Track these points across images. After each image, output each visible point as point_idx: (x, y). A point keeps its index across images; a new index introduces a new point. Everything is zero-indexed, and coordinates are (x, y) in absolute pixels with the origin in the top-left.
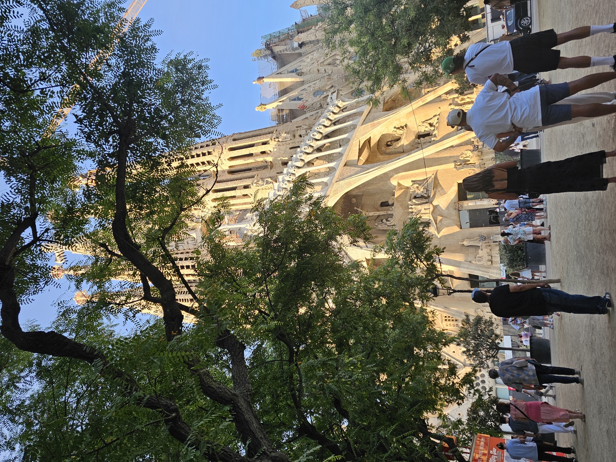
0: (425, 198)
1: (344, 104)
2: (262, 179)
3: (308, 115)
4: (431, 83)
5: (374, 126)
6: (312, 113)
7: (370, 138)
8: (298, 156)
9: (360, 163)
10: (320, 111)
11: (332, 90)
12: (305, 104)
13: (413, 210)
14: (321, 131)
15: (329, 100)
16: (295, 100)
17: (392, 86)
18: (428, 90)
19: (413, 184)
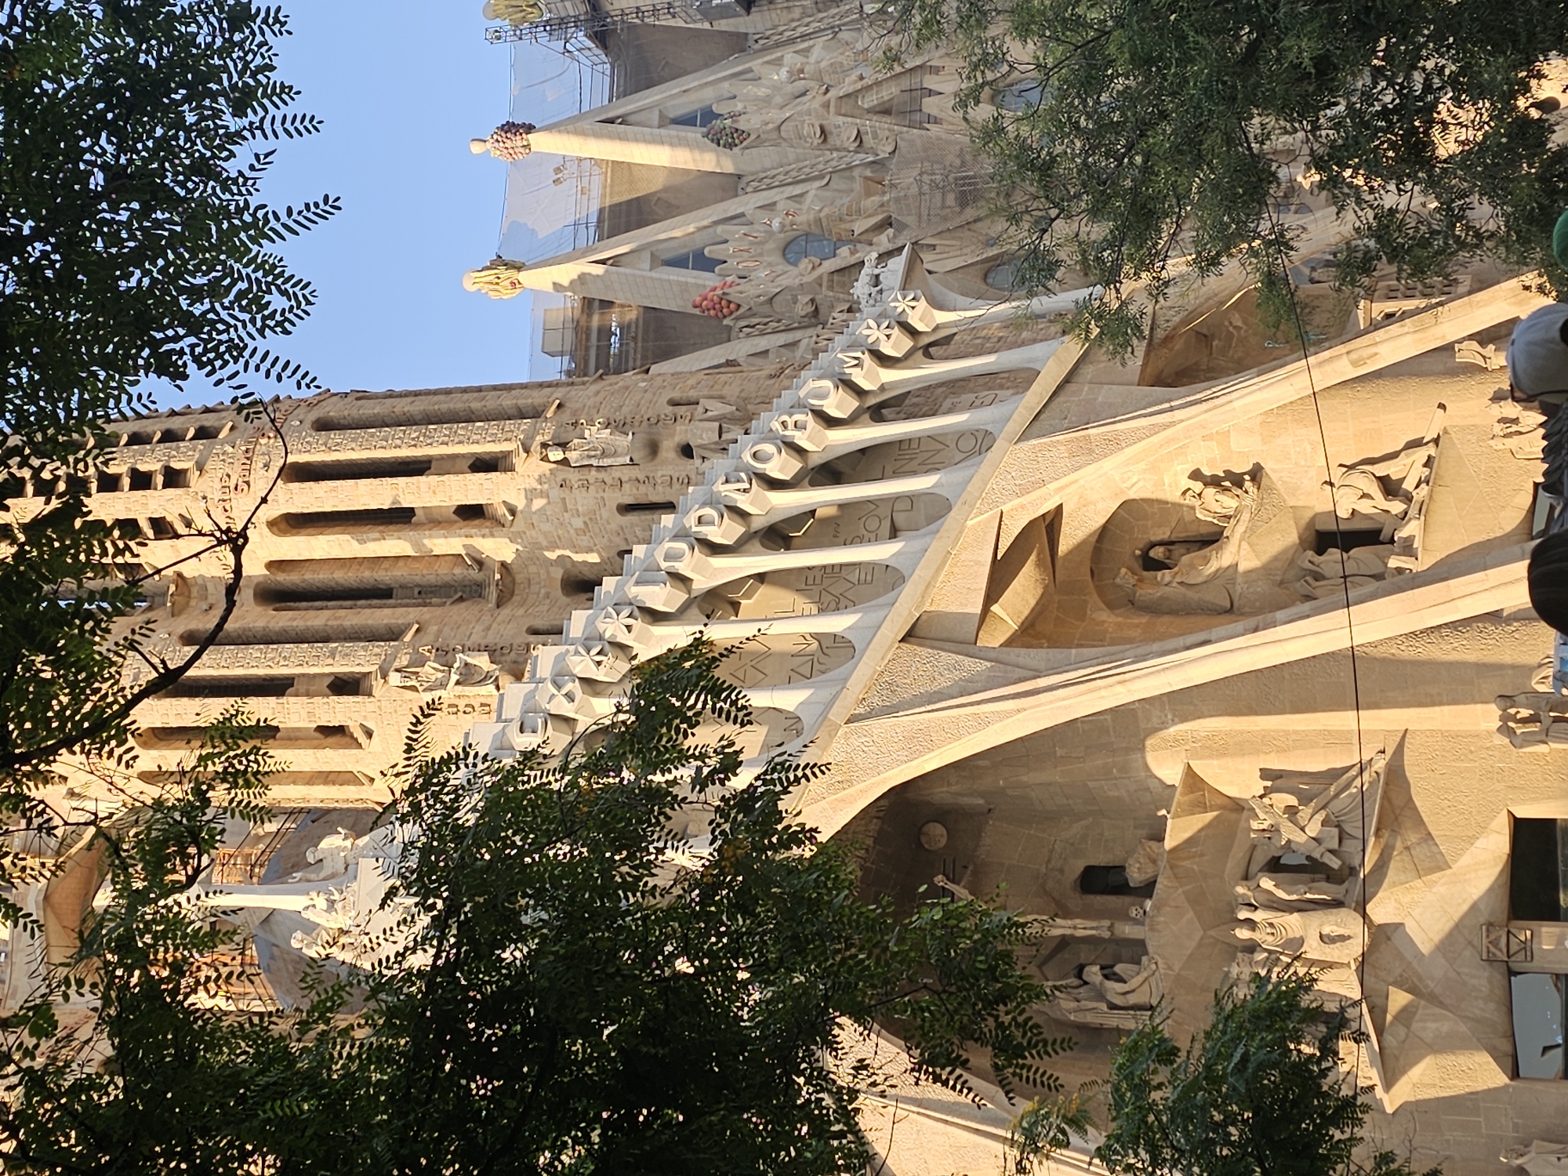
0: (1332, 877)
1: (942, 317)
2: (445, 656)
3: (739, 349)
4: (1419, 271)
5: (1090, 454)
6: (762, 343)
7: (1060, 508)
8: (659, 557)
9: (993, 638)
10: (806, 338)
11: (884, 241)
12: (734, 294)
13: (1257, 936)
14: (801, 439)
15: (861, 288)
16: (679, 262)
17: (1214, 262)
18: (1391, 307)
19: (1267, 791)
